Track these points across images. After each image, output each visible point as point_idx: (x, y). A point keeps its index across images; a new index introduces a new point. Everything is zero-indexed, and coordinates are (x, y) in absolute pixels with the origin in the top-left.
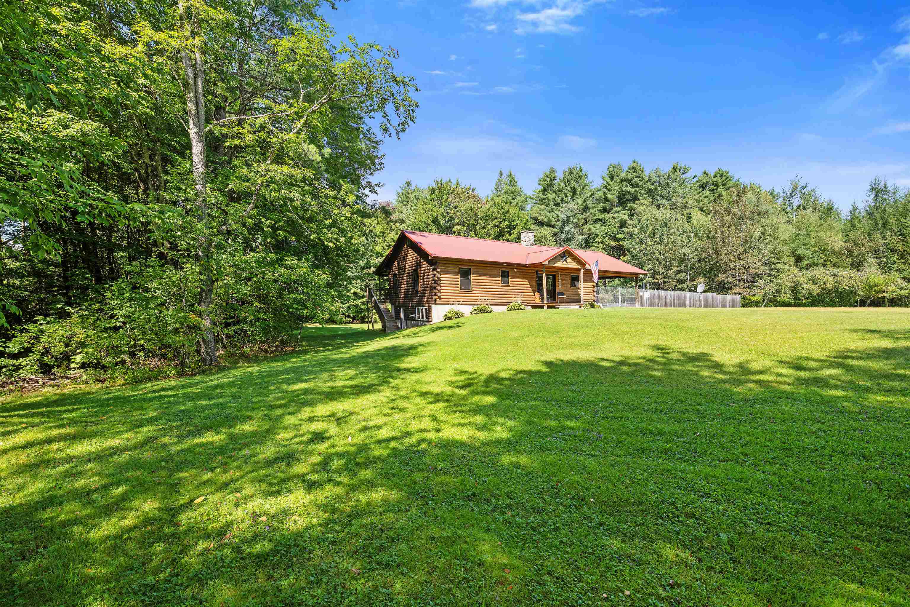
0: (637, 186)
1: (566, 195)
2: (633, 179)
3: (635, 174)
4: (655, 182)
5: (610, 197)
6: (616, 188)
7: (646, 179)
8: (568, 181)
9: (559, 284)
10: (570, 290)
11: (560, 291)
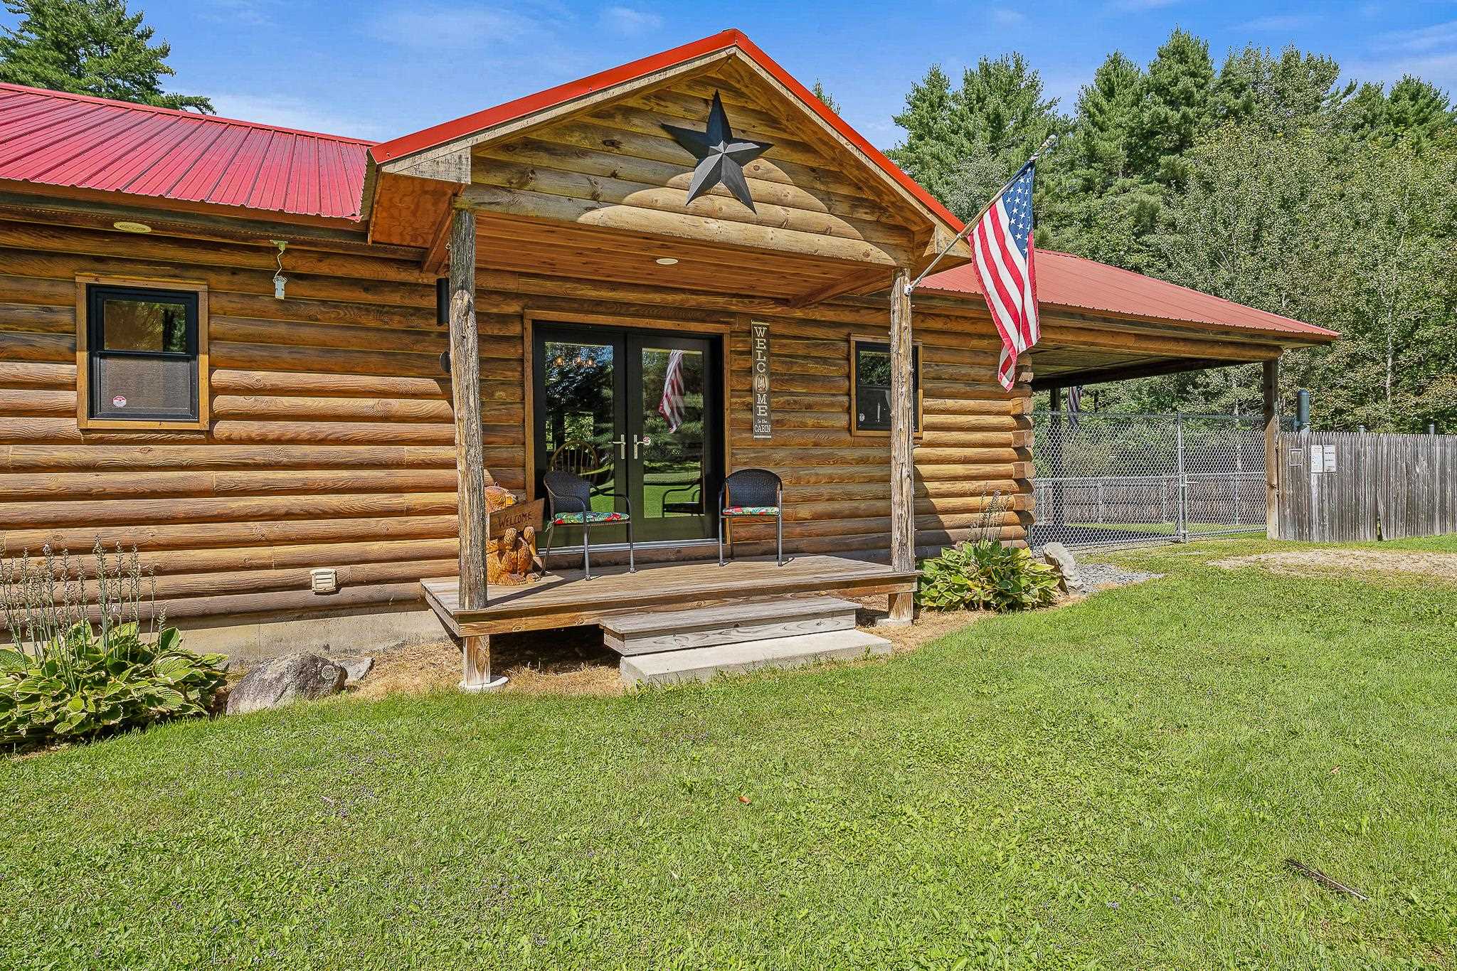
0: (1188, 99)
1: (970, 136)
2: (1175, 81)
3: (1182, 68)
4: (1243, 87)
5: (1104, 146)
6: (1120, 115)
7: (1217, 77)
8: (979, 99)
9: (752, 408)
10: (848, 454)
11: (763, 461)
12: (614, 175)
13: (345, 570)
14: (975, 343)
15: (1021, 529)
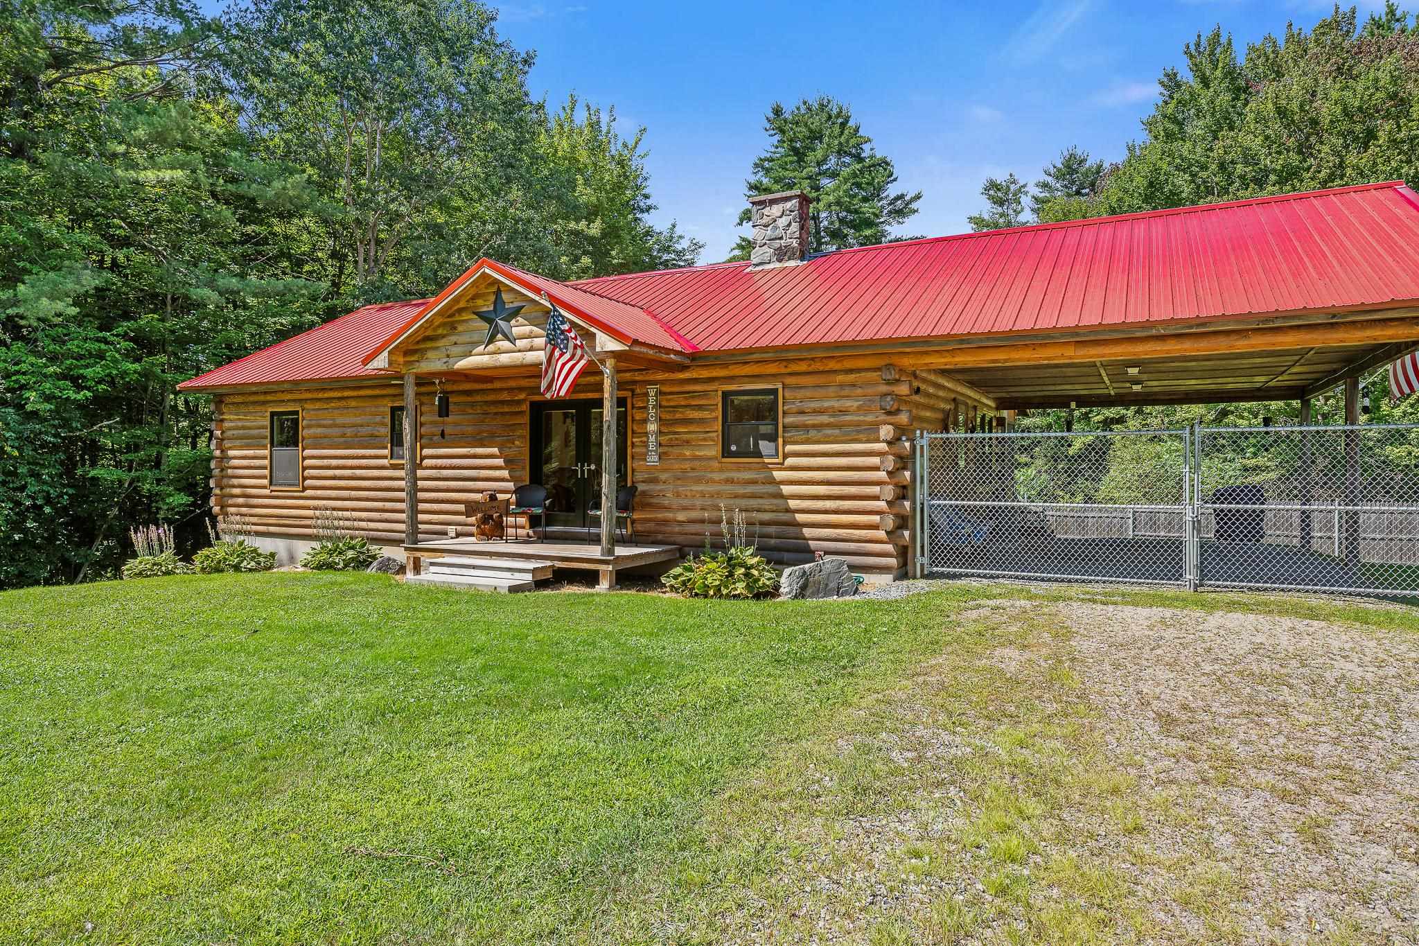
9: (646, 444)
10: (716, 476)
11: (654, 480)
12: (455, 344)
13: (459, 528)
14: (840, 378)
15: (889, 548)
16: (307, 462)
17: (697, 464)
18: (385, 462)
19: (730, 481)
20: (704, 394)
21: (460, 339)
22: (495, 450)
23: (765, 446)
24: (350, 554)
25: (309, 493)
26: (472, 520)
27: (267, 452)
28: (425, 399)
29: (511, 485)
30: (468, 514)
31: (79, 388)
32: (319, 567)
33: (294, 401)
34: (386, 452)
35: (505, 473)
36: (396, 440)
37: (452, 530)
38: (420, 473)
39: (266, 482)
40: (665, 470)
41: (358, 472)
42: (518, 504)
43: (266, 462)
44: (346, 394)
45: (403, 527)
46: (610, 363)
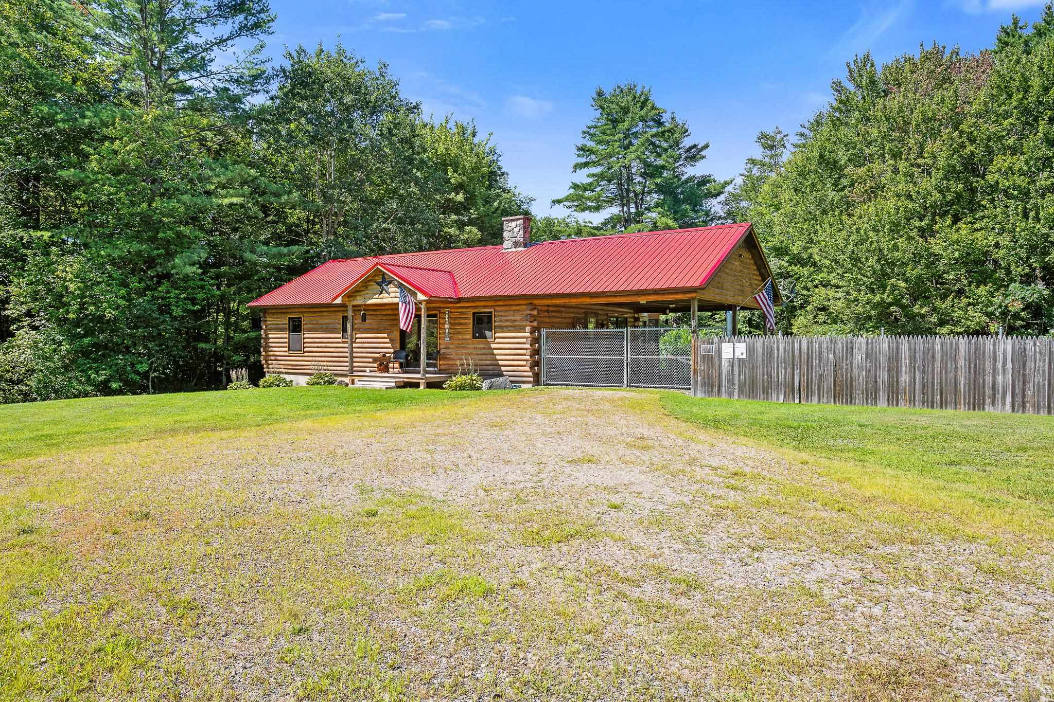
9: (444, 333)
10: (471, 346)
11: (447, 348)
12: (367, 294)
13: (371, 369)
14: (514, 308)
15: (530, 374)
16: (305, 340)
17: (463, 341)
18: (340, 340)
19: (475, 348)
20: (466, 313)
21: (369, 292)
22: (386, 335)
23: (487, 333)
24: (326, 379)
25: (306, 354)
26: (375, 365)
27: (287, 336)
28: (356, 313)
29: (392, 350)
30: (373, 362)
31: (194, 304)
32: (314, 384)
33: (300, 312)
34: (340, 336)
35: (390, 345)
36: (345, 330)
37: (368, 370)
38: (354, 345)
39: (287, 349)
40: (452, 344)
41: (328, 345)
42: (394, 358)
43: (287, 340)
44: (323, 310)
45: (347, 369)
46: (424, 303)
